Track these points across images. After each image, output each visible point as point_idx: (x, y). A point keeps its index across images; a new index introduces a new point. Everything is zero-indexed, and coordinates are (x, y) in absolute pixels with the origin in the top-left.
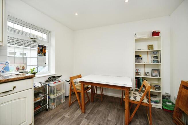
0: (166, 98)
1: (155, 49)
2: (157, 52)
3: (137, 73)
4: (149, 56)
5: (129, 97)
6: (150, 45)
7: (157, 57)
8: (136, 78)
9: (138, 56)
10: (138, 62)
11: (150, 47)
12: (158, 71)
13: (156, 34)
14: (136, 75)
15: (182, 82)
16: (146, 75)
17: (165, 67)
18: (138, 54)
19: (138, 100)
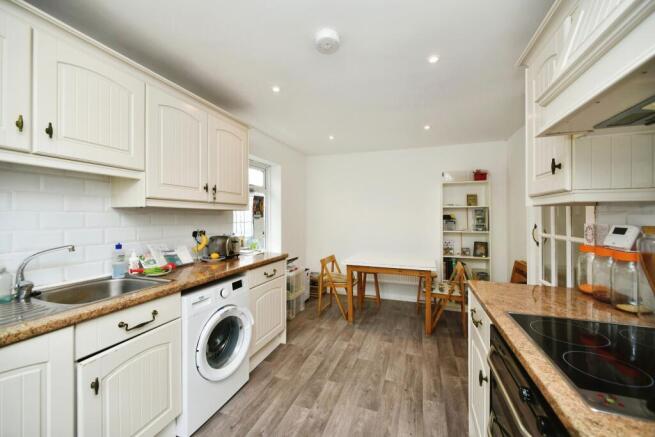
1: (481, 204)
3: (447, 250)
4: (470, 216)
5: (432, 289)
6: (472, 196)
7: (483, 220)
8: (445, 259)
9: (447, 218)
10: (450, 229)
11: (472, 199)
12: (485, 245)
13: (480, 176)
14: (445, 254)
15: (516, 262)
16: (464, 253)
18: (448, 213)
19: (446, 292)
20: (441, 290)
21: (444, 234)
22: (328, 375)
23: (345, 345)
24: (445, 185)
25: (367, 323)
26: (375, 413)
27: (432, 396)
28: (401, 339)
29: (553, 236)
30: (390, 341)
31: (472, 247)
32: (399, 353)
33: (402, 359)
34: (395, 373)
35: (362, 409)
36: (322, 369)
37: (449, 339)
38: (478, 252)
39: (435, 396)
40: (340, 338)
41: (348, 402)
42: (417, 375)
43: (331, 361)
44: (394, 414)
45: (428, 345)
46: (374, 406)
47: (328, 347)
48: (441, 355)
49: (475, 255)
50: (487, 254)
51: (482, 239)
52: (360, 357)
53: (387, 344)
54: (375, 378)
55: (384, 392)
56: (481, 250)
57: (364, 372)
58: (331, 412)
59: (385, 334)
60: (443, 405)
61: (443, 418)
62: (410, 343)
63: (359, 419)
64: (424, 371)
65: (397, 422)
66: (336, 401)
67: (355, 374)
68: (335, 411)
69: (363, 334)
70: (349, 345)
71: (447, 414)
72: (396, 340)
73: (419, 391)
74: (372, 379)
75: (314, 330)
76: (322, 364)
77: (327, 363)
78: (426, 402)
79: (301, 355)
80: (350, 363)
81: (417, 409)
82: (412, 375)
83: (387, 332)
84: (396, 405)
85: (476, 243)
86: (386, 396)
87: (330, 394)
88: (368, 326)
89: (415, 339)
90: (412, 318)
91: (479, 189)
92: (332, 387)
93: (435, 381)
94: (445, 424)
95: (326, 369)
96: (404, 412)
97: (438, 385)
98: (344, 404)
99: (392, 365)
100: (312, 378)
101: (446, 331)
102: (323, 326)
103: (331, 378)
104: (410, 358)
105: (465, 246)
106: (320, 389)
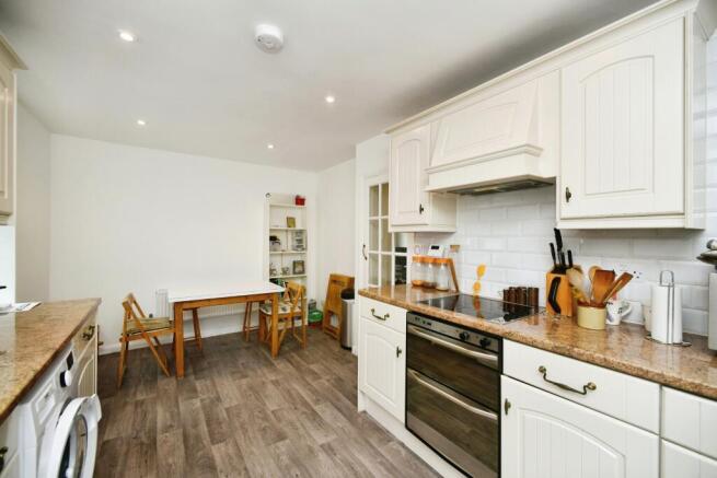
0: (312, 306)
1: (299, 227)
2: (301, 232)
4: (290, 237)
6: (291, 218)
7: (300, 241)
8: (271, 280)
9: (273, 239)
10: (275, 250)
11: (291, 221)
12: (302, 263)
13: (300, 201)
15: (331, 276)
16: (284, 272)
17: (312, 259)
18: (273, 234)
19: (288, 311)
20: (284, 309)
21: (271, 255)
22: (206, 440)
23: (197, 403)
24: (271, 206)
25: (203, 370)
26: (287, 441)
27: (317, 402)
28: (253, 370)
29: (380, 252)
30: (245, 376)
31: (291, 266)
32: (263, 383)
33: (270, 387)
34: (274, 401)
35: (273, 446)
36: (192, 441)
37: (293, 354)
38: (297, 270)
39: (318, 400)
40: (180, 400)
41: (254, 450)
42: (293, 392)
43: (195, 426)
44: (302, 431)
45: (281, 365)
46: (281, 437)
47: (175, 415)
48: (298, 368)
49: (294, 273)
50: (303, 272)
51: (298, 258)
52: (227, 406)
53: (244, 381)
54: (260, 415)
55: (279, 420)
56: (298, 269)
57: (245, 416)
58: (246, 469)
59: (233, 373)
60: (329, 404)
61: (336, 412)
62: (265, 371)
63: (278, 456)
64: (297, 387)
65: (310, 436)
66: (241, 458)
67: (237, 424)
68: (249, 466)
69: (208, 382)
70: (202, 401)
71: (336, 407)
72: (250, 373)
73: (305, 404)
74: (258, 417)
75: (130, 408)
76: (186, 437)
77: (191, 431)
78: (316, 408)
79: (142, 444)
80: (221, 416)
81: (314, 416)
82: (291, 395)
83: (234, 370)
84: (298, 425)
85: (294, 263)
86: (284, 423)
87: (228, 455)
88: (206, 372)
89: (266, 366)
90: (248, 348)
91: (297, 212)
92: (223, 449)
93: (310, 390)
94: (339, 414)
95: (198, 438)
96: (308, 424)
97: (314, 392)
98: (252, 453)
99: (266, 397)
100: (188, 455)
101: (287, 349)
102: (140, 397)
103: (213, 441)
104: (276, 383)
105: (285, 265)
106: (212, 459)
